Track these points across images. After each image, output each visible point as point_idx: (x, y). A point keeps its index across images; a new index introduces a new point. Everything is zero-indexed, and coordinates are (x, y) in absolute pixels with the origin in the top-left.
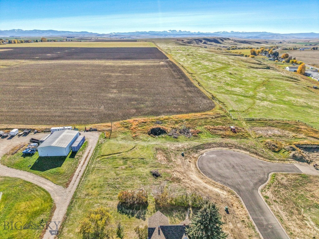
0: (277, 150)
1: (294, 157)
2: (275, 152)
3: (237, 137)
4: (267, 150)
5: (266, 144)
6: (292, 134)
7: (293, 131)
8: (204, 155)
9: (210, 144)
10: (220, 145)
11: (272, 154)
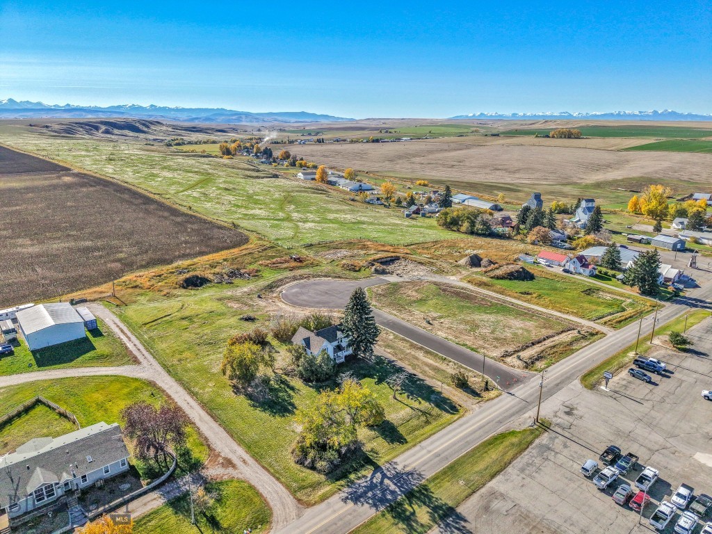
0: (357, 269)
1: (377, 271)
2: (356, 271)
3: (307, 266)
4: (348, 272)
5: (343, 267)
6: (362, 252)
7: (361, 249)
8: (284, 292)
9: (281, 280)
10: (295, 278)
11: (355, 274)
